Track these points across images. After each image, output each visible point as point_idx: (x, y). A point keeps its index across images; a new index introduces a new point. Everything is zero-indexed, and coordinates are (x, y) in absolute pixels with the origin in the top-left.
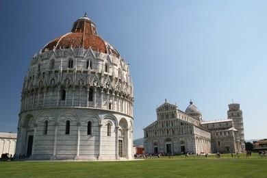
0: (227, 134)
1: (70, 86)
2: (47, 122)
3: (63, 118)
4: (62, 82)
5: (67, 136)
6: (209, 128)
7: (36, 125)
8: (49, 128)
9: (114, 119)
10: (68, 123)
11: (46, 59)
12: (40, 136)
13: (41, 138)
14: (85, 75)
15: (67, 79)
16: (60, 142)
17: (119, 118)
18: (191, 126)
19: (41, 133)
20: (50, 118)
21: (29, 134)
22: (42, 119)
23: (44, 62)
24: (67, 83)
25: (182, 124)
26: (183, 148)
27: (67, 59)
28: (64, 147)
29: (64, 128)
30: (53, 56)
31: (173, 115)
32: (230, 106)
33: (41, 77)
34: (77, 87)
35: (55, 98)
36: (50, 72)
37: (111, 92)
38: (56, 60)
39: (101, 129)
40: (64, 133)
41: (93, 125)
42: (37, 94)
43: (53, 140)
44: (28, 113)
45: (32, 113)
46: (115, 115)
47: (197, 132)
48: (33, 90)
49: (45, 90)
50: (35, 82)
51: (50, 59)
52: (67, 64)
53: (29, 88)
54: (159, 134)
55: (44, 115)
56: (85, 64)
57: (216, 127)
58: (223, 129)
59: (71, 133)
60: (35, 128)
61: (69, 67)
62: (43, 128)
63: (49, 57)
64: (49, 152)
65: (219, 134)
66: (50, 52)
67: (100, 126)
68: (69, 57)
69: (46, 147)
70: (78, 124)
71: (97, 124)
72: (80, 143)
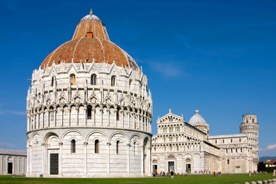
0: (239, 151)
1: (97, 105)
2: (74, 141)
5: (96, 155)
6: (217, 144)
7: (61, 144)
8: (77, 147)
9: (140, 138)
11: (64, 73)
12: (68, 154)
13: (69, 156)
15: (93, 97)
16: (91, 161)
18: (200, 142)
19: (69, 151)
20: (78, 137)
21: (50, 152)
22: (68, 138)
23: (63, 76)
24: (94, 101)
26: (189, 167)
27: (89, 75)
28: (95, 165)
29: (93, 147)
30: (72, 70)
31: (179, 128)
33: (61, 94)
34: (104, 106)
35: (81, 117)
38: (77, 75)
40: (93, 151)
41: (119, 144)
43: (83, 159)
44: (49, 131)
45: (54, 131)
46: (140, 134)
47: (206, 149)
48: (51, 107)
50: (53, 99)
51: (70, 73)
52: (89, 80)
54: (160, 150)
56: (109, 82)
57: (225, 143)
58: (235, 145)
59: (100, 151)
60: (60, 147)
61: (92, 84)
62: (70, 147)
63: (69, 71)
64: (80, 170)
65: (229, 151)
66: (68, 65)
67: (128, 145)
68: (92, 72)
69: (76, 165)
70: (108, 144)
71: (125, 143)
72: (111, 161)
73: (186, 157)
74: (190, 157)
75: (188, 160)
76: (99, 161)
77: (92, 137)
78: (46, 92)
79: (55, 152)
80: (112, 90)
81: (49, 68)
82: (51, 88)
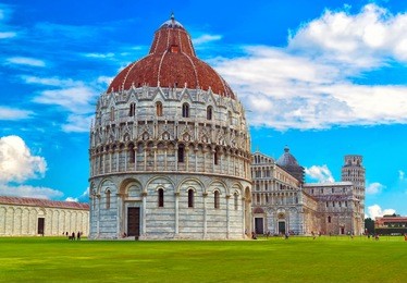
0: (343, 205)
1: (191, 144)
2: (161, 191)
4: (181, 139)
5: (189, 211)
7: (144, 195)
8: (165, 199)
9: (241, 188)
10: (191, 192)
11: (148, 100)
12: (153, 209)
13: (155, 211)
14: (208, 129)
15: (187, 134)
16: (184, 217)
18: (296, 192)
19: (155, 205)
20: (167, 186)
21: (128, 205)
22: (154, 186)
23: (145, 104)
24: (187, 139)
25: (282, 187)
26: (282, 226)
27: (180, 105)
28: (189, 223)
29: (187, 199)
30: (158, 96)
31: (269, 173)
32: (346, 157)
33: (146, 128)
34: (200, 145)
35: (172, 159)
36: (160, 123)
38: (164, 104)
39: (229, 200)
40: (187, 205)
41: (220, 196)
42: (139, 151)
43: (175, 215)
44: (126, 177)
45: (134, 177)
46: (242, 182)
47: (304, 201)
48: (131, 145)
49: (154, 147)
50: (135, 135)
51: (155, 101)
52: (180, 111)
53: (121, 140)
56: (205, 113)
57: (325, 193)
58: (338, 197)
59: (196, 206)
60: (143, 198)
61: (184, 116)
62: (156, 199)
63: (154, 97)
64: (170, 230)
65: (331, 204)
66: (153, 89)
67: (228, 197)
68: (183, 101)
69: (165, 223)
70: (205, 195)
71: (224, 195)
72: (208, 218)
73: (279, 211)
74: (284, 211)
75: (281, 216)
76: (193, 218)
77: (185, 186)
78: (122, 124)
79: (135, 205)
80: (208, 125)
81: (127, 92)
82: (130, 119)
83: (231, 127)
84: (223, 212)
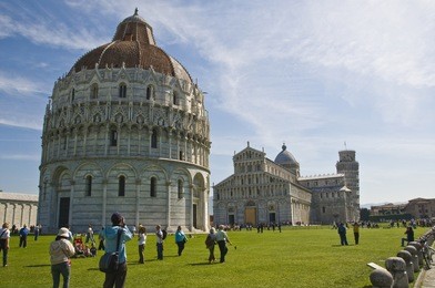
0: (336, 196)
1: (125, 126)
2: (90, 178)
3: (115, 172)
4: (112, 120)
5: (121, 200)
6: (310, 186)
7: (73, 183)
8: (93, 187)
9: (188, 174)
10: (122, 179)
11: (85, 83)
12: (80, 199)
13: (82, 201)
14: (145, 109)
15: (119, 114)
16: (112, 208)
17: (193, 172)
18: (285, 183)
19: (82, 194)
20: (95, 172)
21: (61, 195)
22: (83, 173)
23: (82, 87)
24: (120, 120)
25: (272, 180)
26: (273, 217)
27: (117, 84)
29: (117, 187)
30: (95, 78)
31: (259, 167)
32: (341, 153)
33: (78, 111)
34: (134, 126)
35: (101, 143)
36: (92, 104)
37: (182, 134)
38: (100, 85)
39: (170, 188)
40: (117, 194)
41: (158, 182)
42: (71, 136)
43: (101, 205)
44: (59, 164)
45: (65, 164)
47: (294, 193)
48: (65, 130)
49: (85, 131)
50: (68, 119)
51: (91, 83)
52: (117, 91)
53: (57, 126)
54: (237, 195)
55: (85, 168)
56: (144, 93)
58: (331, 188)
59: (126, 193)
60: (72, 187)
61: (121, 96)
62: (84, 187)
63: (90, 80)
64: (96, 222)
65: (324, 195)
66: (91, 72)
67: (167, 184)
68: (120, 81)
69: (91, 214)
70: (138, 182)
71: (163, 182)
72: (140, 209)
73: (269, 203)
74: (274, 203)
75: (272, 207)
76: (123, 208)
79: (66, 195)
80: (147, 105)
83: (175, 107)
84: (161, 201)
